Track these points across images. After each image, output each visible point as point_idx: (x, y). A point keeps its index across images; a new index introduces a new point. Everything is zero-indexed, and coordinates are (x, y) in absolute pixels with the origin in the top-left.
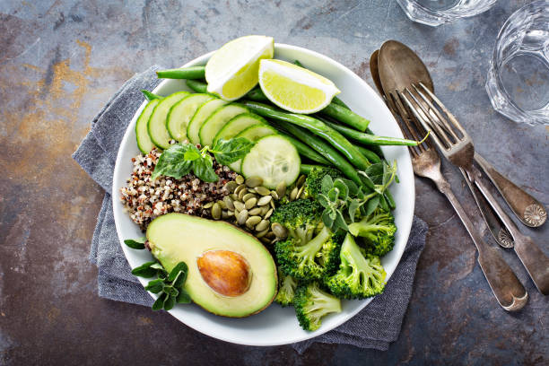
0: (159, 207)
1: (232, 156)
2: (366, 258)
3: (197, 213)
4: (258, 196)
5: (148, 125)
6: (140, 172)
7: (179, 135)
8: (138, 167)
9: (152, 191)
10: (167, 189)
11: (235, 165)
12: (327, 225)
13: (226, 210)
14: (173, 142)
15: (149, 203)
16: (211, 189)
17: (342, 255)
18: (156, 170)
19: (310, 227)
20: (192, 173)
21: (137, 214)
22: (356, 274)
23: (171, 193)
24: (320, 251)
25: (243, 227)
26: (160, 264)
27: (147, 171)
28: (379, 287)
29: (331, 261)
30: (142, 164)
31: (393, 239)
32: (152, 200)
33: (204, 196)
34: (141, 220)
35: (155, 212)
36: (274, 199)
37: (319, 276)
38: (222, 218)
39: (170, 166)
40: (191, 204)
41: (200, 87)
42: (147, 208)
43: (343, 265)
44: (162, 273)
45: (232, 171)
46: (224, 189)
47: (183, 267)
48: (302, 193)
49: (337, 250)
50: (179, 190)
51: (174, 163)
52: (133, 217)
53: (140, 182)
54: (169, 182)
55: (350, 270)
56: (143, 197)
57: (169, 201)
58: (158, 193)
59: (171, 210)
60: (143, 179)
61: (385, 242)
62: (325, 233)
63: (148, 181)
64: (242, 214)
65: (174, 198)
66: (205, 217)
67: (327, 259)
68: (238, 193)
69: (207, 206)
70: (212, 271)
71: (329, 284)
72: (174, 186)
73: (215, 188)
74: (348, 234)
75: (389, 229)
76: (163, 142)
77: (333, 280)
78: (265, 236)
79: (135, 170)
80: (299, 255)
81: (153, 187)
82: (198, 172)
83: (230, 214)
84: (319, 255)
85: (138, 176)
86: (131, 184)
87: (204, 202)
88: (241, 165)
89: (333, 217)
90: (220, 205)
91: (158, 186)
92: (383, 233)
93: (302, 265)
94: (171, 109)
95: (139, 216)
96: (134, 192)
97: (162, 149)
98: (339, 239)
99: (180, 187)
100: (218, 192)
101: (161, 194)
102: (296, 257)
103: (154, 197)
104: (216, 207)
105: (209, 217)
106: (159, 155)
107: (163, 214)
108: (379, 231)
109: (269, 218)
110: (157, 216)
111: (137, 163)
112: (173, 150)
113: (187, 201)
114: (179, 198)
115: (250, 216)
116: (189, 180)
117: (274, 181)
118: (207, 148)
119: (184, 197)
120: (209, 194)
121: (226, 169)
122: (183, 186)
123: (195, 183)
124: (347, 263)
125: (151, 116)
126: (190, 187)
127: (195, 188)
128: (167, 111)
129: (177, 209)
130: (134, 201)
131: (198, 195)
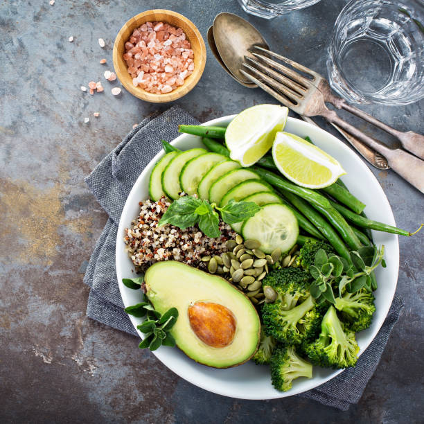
0: (161, 253)
1: (236, 217)
2: (344, 331)
3: (195, 264)
4: (255, 258)
5: (163, 174)
6: (147, 217)
7: (189, 188)
8: (145, 212)
9: (156, 236)
10: (172, 238)
11: (237, 226)
12: (314, 295)
13: (222, 266)
14: (183, 194)
15: (151, 248)
16: (210, 244)
17: (324, 325)
18: (163, 217)
19: (298, 295)
20: (196, 226)
21: (137, 255)
22: (334, 345)
23: (174, 242)
24: (303, 318)
25: (236, 284)
26: (153, 306)
27: (154, 217)
28: (353, 361)
29: (312, 329)
30: (149, 209)
31: (372, 318)
32: (154, 245)
33: (203, 250)
34: (140, 262)
35: (156, 257)
36: (268, 263)
37: (300, 341)
38: (217, 273)
39: (177, 216)
40: (189, 255)
41: (216, 146)
42: (149, 251)
43: (323, 334)
44: (154, 315)
45: (233, 231)
46: (223, 246)
47: (174, 312)
48: (295, 262)
49: (320, 320)
50: (181, 240)
51: (182, 214)
52: (133, 258)
53: (146, 226)
54: (173, 231)
55: (329, 341)
56: (146, 240)
57: (171, 249)
58: (162, 239)
59: (171, 258)
60: (148, 224)
61: (365, 320)
62: (310, 303)
63: (154, 226)
64: (238, 273)
65: (175, 247)
66: (201, 268)
67: (308, 327)
68: (237, 252)
69: (205, 259)
70: (204, 321)
71: (307, 350)
72: (177, 236)
73: (214, 244)
74: (332, 307)
75: (369, 309)
76: (173, 193)
77: (312, 347)
78: (254, 297)
79: (142, 214)
80: (284, 319)
81: (157, 233)
82: (202, 227)
83: (225, 269)
84: (302, 321)
85: (143, 219)
86: (135, 227)
87: (202, 255)
88: (243, 227)
89: (323, 289)
90: (217, 261)
91: (162, 232)
92: (364, 312)
93: (285, 329)
94: (187, 163)
95: (139, 258)
96: (138, 234)
97: (171, 200)
98: (322, 311)
99: (183, 237)
100: (216, 247)
101: (165, 241)
102: (281, 320)
103: (157, 243)
104: (213, 261)
105: (205, 269)
106: (168, 204)
107: (164, 260)
108: (360, 309)
109: (262, 280)
110: (157, 261)
111: (144, 207)
112: (182, 201)
113: (187, 251)
114: (180, 247)
115: (245, 275)
116: (191, 232)
117: (271, 246)
118: (214, 205)
119: (185, 247)
120: (208, 248)
121: (228, 228)
122: (185, 237)
123: (197, 236)
124: (328, 334)
125: (167, 167)
126: (192, 239)
127: (197, 241)
128: (183, 163)
129: (177, 257)
130: (137, 243)
131: (198, 248)
